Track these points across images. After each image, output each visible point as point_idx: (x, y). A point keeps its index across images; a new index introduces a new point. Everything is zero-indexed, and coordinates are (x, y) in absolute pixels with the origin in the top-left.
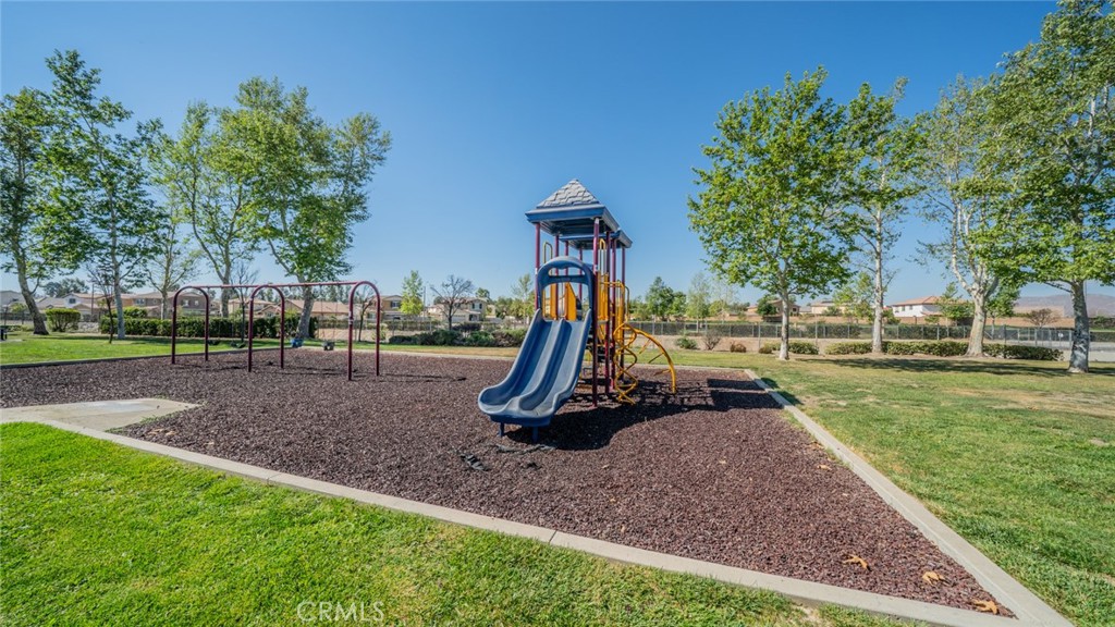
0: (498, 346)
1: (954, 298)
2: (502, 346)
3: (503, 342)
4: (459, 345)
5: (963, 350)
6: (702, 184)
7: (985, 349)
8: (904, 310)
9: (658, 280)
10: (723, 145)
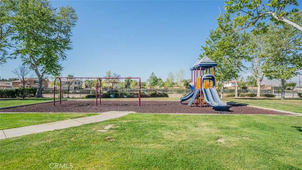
0: (134, 97)
1: (243, 81)
2: (135, 97)
3: (135, 96)
4: (119, 98)
5: (256, 95)
6: (203, 50)
7: (260, 95)
8: (226, 84)
9: (153, 74)
10: (209, 40)
